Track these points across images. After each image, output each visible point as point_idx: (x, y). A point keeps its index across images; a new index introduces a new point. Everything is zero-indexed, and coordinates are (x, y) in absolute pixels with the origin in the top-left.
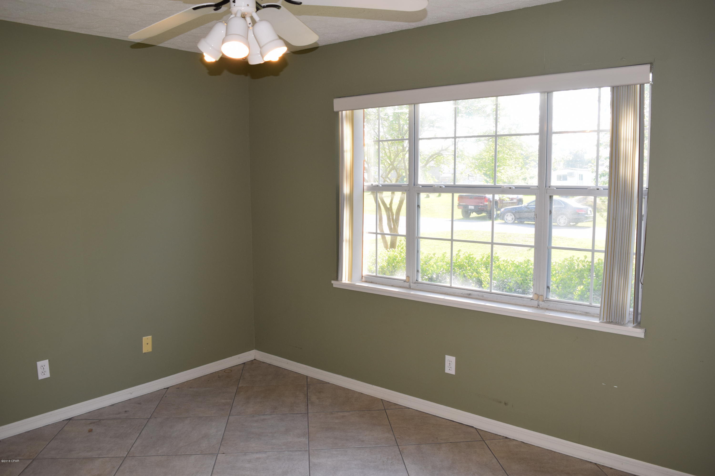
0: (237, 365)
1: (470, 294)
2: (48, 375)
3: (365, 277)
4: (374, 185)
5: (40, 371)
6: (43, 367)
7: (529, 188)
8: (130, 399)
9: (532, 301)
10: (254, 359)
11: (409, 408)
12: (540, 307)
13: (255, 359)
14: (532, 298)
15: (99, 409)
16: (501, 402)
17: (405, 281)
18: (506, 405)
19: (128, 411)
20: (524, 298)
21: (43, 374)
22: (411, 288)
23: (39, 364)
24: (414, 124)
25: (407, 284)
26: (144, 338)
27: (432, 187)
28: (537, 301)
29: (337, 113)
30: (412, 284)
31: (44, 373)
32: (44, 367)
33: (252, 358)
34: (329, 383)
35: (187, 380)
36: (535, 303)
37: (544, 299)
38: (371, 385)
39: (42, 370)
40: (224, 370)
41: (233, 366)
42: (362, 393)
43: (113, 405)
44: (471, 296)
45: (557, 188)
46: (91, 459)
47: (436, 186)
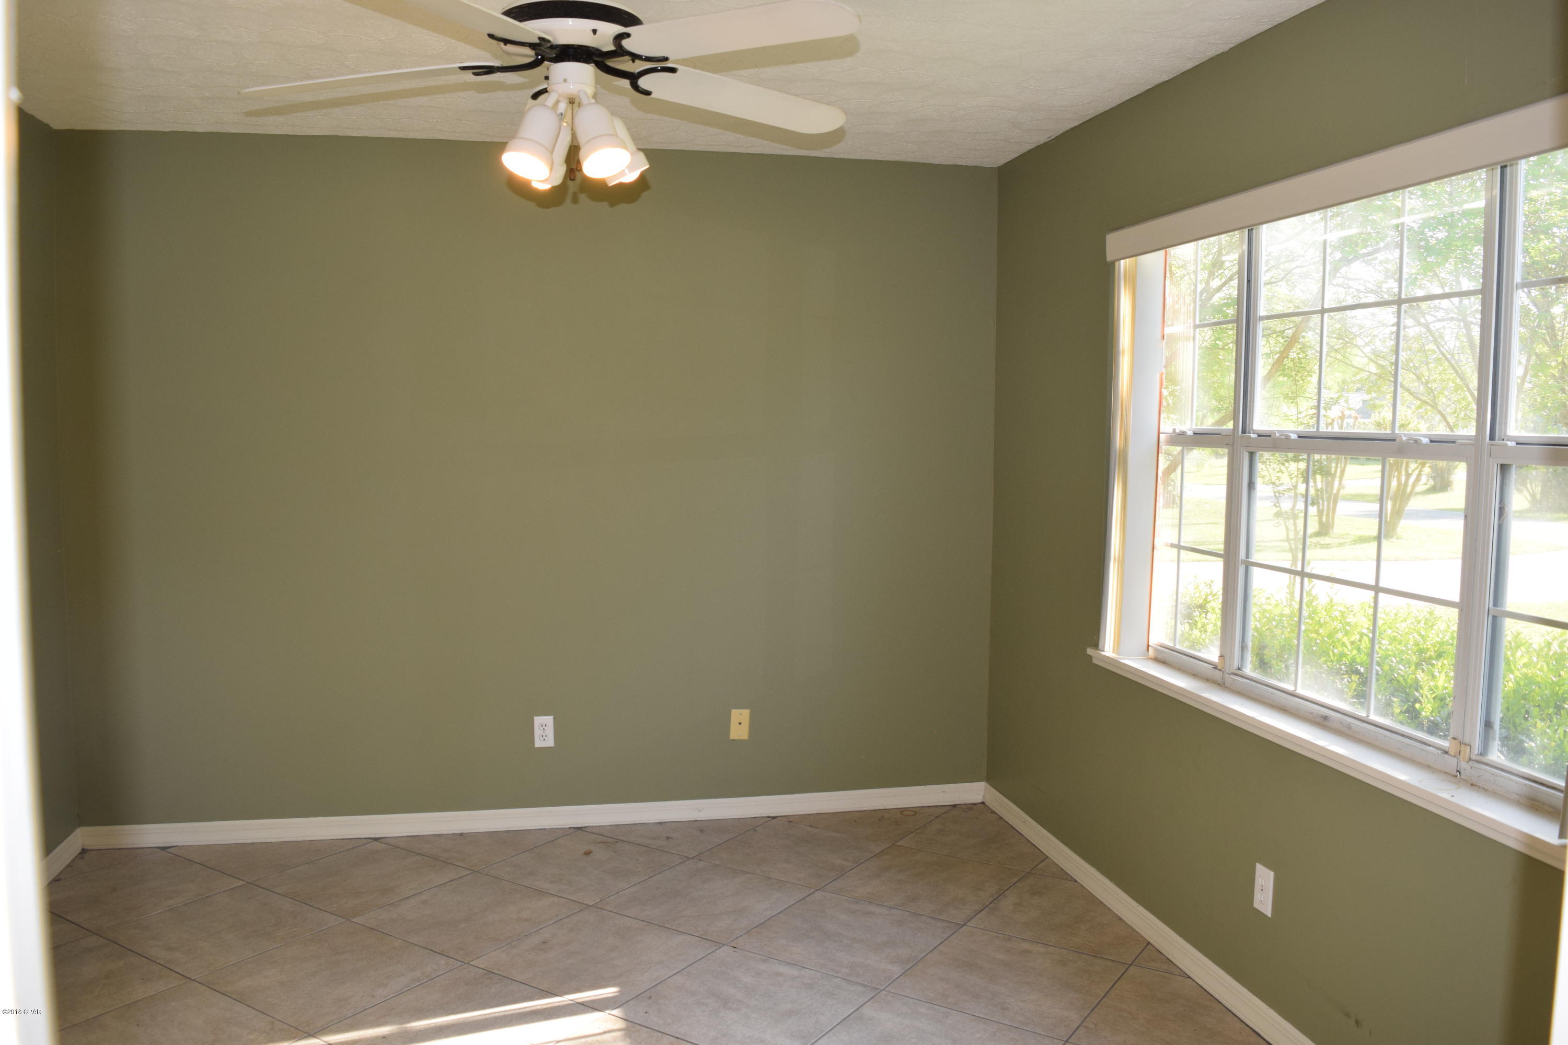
0: (937, 806)
1: (1327, 717)
2: (550, 742)
3: (1156, 650)
4: (1177, 431)
5: (538, 732)
8: (697, 820)
9: (1446, 756)
10: (981, 801)
11: (1189, 977)
12: (1462, 777)
13: (983, 803)
14: (1447, 750)
16: (1348, 1015)
17: (1215, 667)
18: (1358, 1027)
19: (672, 838)
20: (1429, 745)
21: (542, 739)
22: (1226, 685)
23: (538, 720)
24: (1249, 281)
25: (1217, 675)
26: (735, 712)
28: (1455, 760)
29: (1112, 264)
30: (1227, 676)
31: (544, 737)
32: (545, 728)
33: (979, 799)
34: (1076, 881)
35: (818, 812)
36: (1451, 763)
37: (1473, 757)
38: (1135, 904)
39: (542, 732)
40: (901, 810)
41: (928, 807)
42: (1120, 919)
43: (660, 823)
44: (1327, 723)
46: (542, 893)
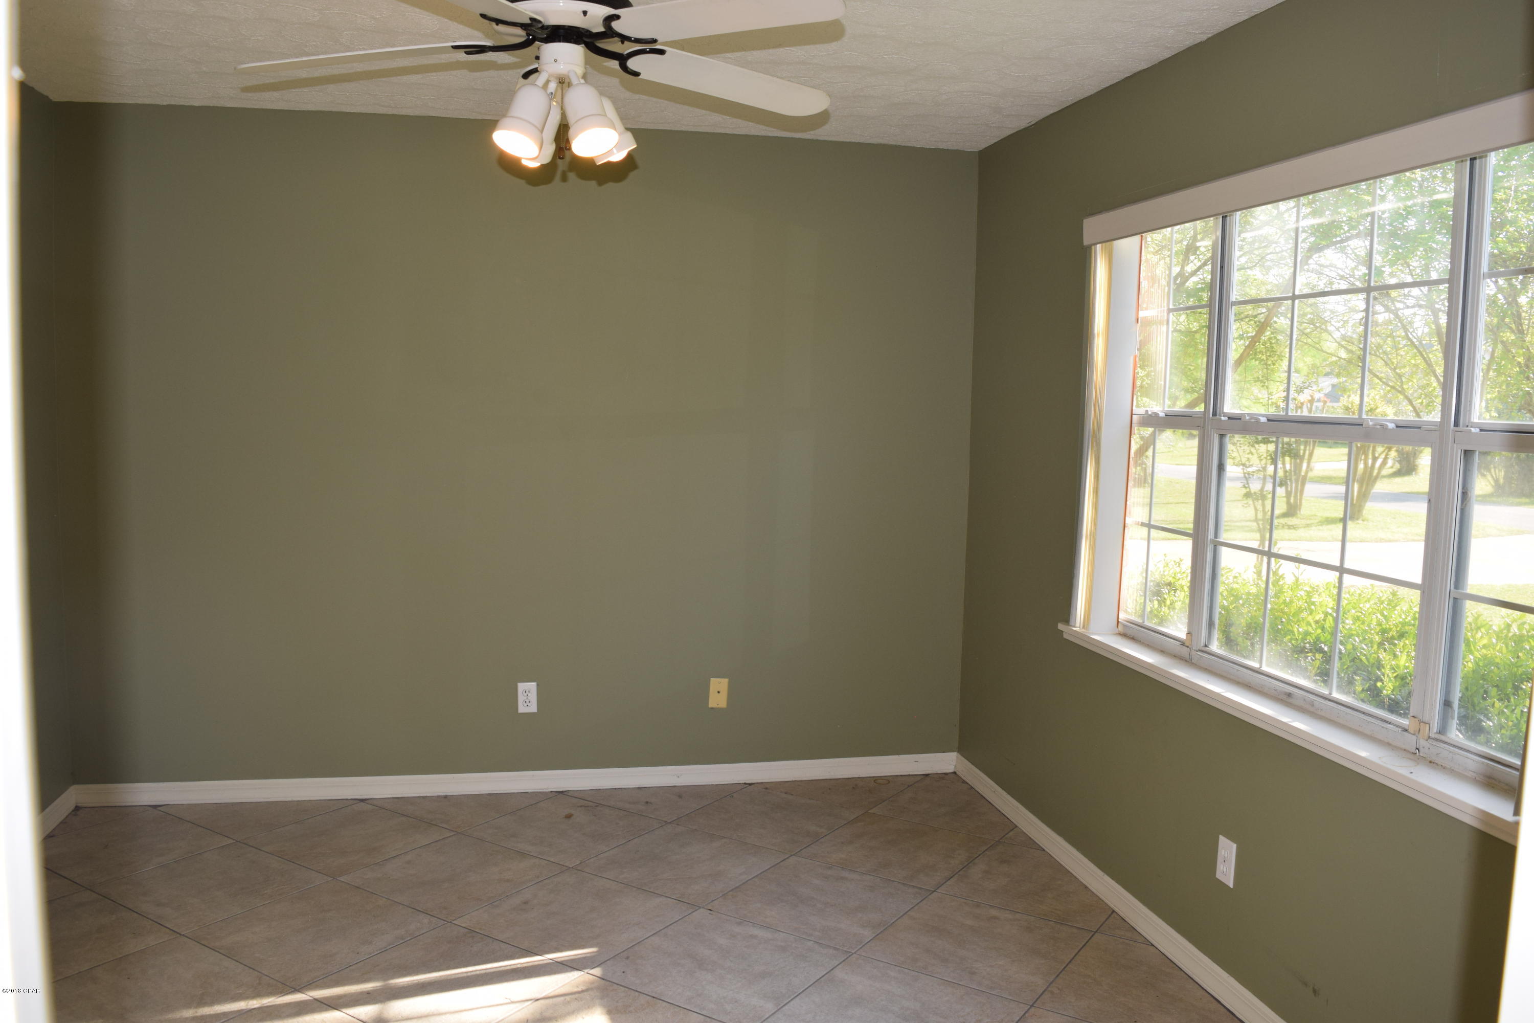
0: (909, 775)
1: (1290, 693)
2: (533, 708)
3: (1124, 626)
4: (1150, 413)
5: (521, 698)
6: (527, 693)
7: (1419, 428)
8: (675, 786)
9: (1406, 733)
10: (951, 771)
11: (1152, 945)
12: (1421, 755)
13: (955, 773)
14: (1406, 728)
15: (615, 789)
16: (1306, 984)
17: (1183, 644)
18: (1315, 995)
19: (651, 803)
20: (1390, 723)
21: (525, 705)
22: (1193, 661)
23: (522, 686)
24: (1222, 267)
25: (1184, 651)
26: (713, 681)
27: (1240, 419)
28: (1414, 738)
29: (1089, 247)
30: (1193, 653)
31: (528, 703)
32: (529, 694)
33: (950, 769)
34: (1044, 850)
35: (794, 779)
36: (1410, 741)
37: (1432, 735)
38: (1100, 873)
39: (525, 698)
40: (874, 779)
41: (901, 776)
42: (1086, 887)
43: (639, 788)
44: (1290, 700)
45: (1481, 430)
46: (523, 855)
47: (1247, 418)
